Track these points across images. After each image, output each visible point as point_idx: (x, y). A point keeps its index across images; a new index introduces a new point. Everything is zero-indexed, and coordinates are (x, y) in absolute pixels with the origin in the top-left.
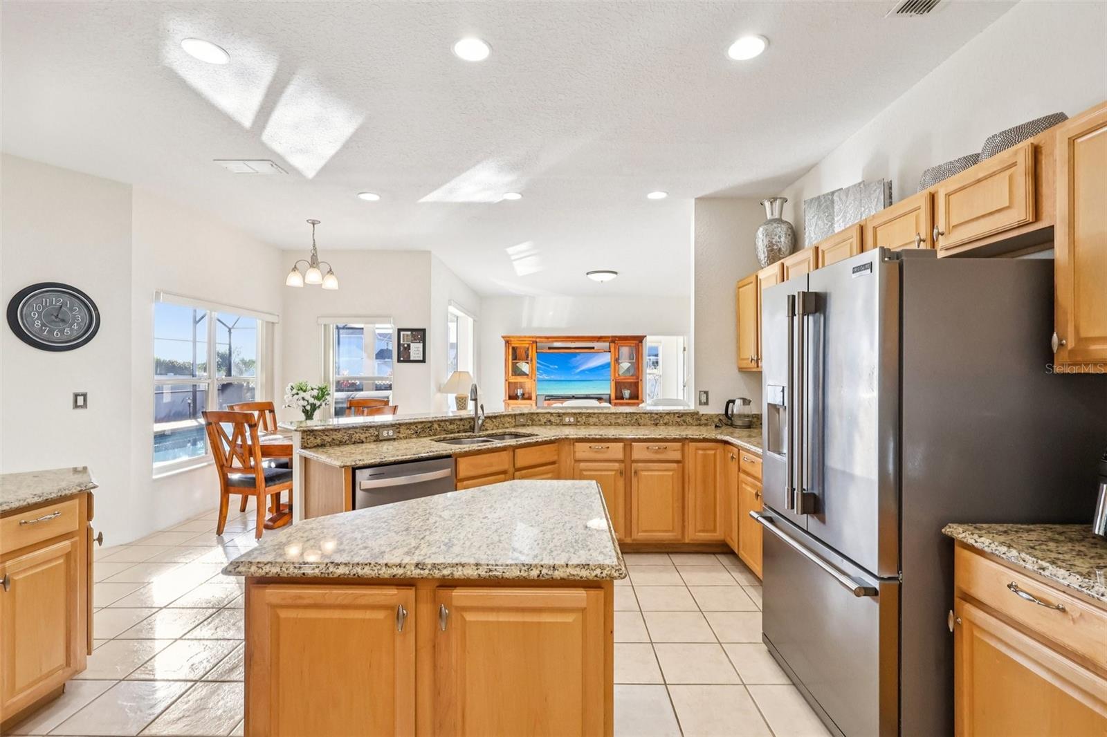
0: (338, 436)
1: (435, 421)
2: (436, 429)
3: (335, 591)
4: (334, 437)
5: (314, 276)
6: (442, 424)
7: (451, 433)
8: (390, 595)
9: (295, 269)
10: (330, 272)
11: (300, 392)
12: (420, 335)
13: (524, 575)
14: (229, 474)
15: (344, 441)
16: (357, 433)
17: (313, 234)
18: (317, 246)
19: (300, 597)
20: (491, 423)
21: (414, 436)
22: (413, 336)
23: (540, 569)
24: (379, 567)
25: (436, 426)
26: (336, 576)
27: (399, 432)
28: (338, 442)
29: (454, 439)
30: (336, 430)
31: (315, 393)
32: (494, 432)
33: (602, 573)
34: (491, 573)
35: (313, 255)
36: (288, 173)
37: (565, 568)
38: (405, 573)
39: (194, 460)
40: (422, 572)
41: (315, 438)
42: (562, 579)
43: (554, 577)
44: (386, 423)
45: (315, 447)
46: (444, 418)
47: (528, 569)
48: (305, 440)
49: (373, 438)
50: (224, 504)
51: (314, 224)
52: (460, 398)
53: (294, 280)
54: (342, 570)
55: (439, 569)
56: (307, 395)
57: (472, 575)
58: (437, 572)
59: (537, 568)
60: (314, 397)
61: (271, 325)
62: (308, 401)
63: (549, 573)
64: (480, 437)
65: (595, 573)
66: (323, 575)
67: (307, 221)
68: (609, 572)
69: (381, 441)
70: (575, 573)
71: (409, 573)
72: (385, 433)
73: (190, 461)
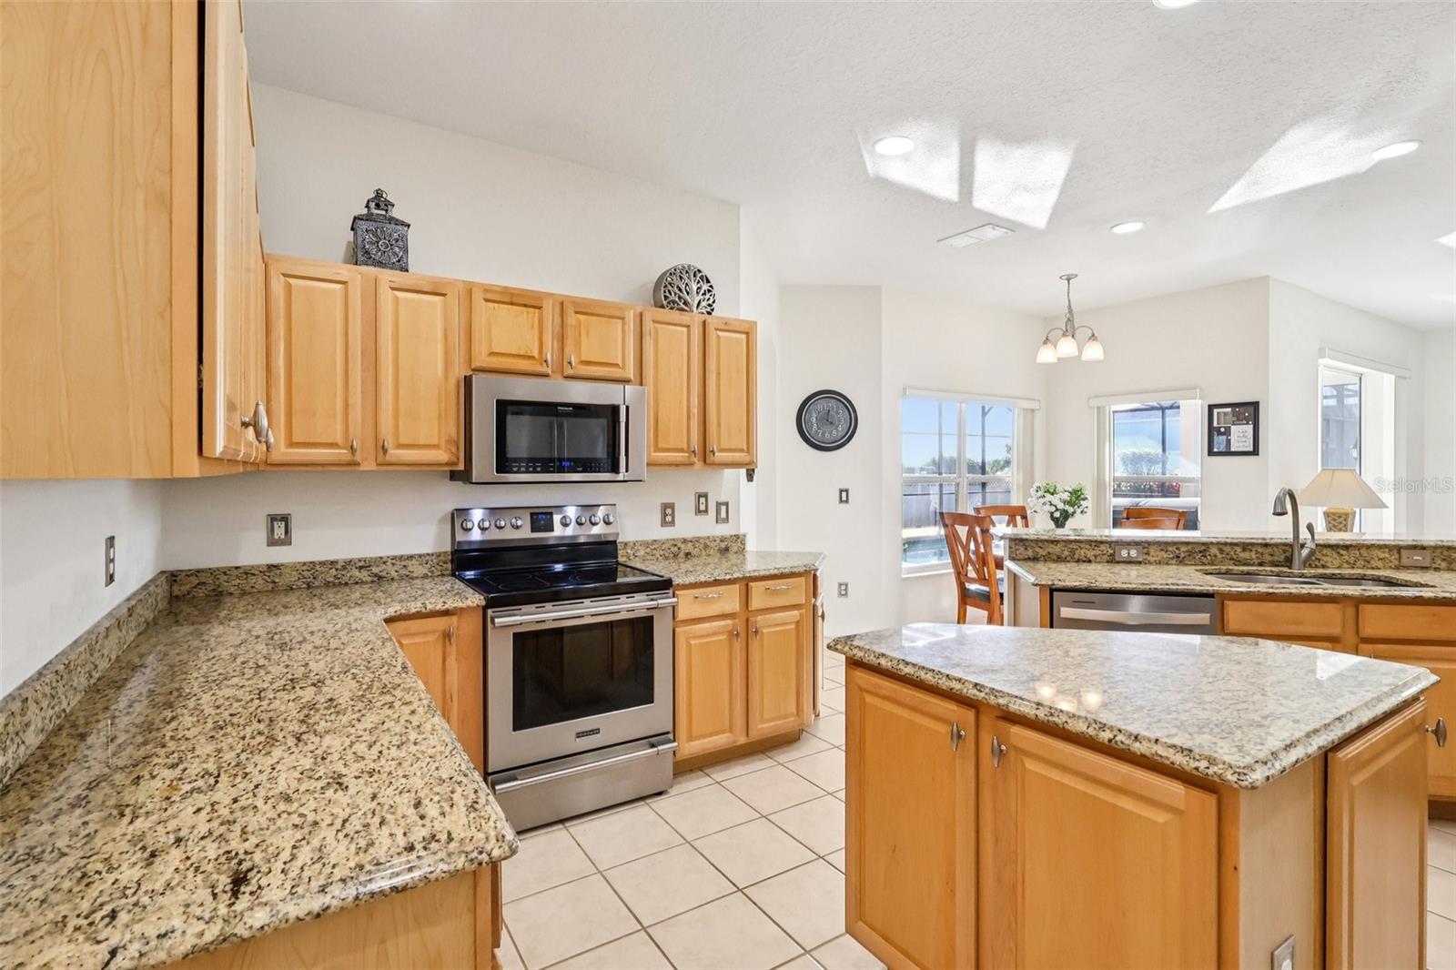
0: (1056, 549)
1: (1212, 543)
2: (1215, 556)
3: (918, 695)
4: (1050, 550)
5: (1067, 347)
6: (1227, 549)
7: (1245, 565)
8: (950, 708)
9: (1046, 341)
10: (1093, 337)
11: (1048, 495)
12: (1249, 411)
13: (1090, 734)
14: (966, 584)
15: (1063, 556)
16: (1081, 549)
17: (1068, 293)
18: (1073, 307)
19: (880, 687)
20: (1336, 555)
21: (1174, 562)
22: (1234, 413)
23: (1115, 733)
24: (940, 676)
25: (1214, 550)
26: (903, 673)
27: (1147, 554)
28: (1055, 557)
29: (1248, 574)
30: (1052, 542)
31: (1066, 496)
32: (1337, 571)
33: (1208, 768)
34: (1050, 718)
35: (1069, 319)
36: (1013, 231)
37: (1153, 742)
38: (962, 690)
39: (941, 565)
40: (978, 693)
41: (1026, 549)
42: (1143, 756)
43: (1131, 749)
44: (1124, 540)
45: (1026, 559)
46: (1229, 541)
47: (1100, 728)
48: (1013, 550)
49: (1105, 557)
50: (962, 615)
51: (1068, 280)
52: (1334, 514)
53: (1047, 355)
54: (908, 670)
55: (996, 696)
56: (1055, 499)
57: (1028, 713)
58: (992, 698)
59: (1112, 731)
60: (1065, 502)
61: (1029, 412)
62: (1056, 507)
63: (1127, 742)
64: (1302, 576)
65: (1197, 764)
66: (893, 670)
67: (1061, 278)
68: (1221, 771)
69: (1118, 562)
70: (1165, 754)
71: (965, 690)
72: (1124, 553)
73: (937, 565)
